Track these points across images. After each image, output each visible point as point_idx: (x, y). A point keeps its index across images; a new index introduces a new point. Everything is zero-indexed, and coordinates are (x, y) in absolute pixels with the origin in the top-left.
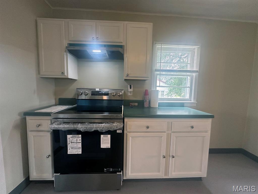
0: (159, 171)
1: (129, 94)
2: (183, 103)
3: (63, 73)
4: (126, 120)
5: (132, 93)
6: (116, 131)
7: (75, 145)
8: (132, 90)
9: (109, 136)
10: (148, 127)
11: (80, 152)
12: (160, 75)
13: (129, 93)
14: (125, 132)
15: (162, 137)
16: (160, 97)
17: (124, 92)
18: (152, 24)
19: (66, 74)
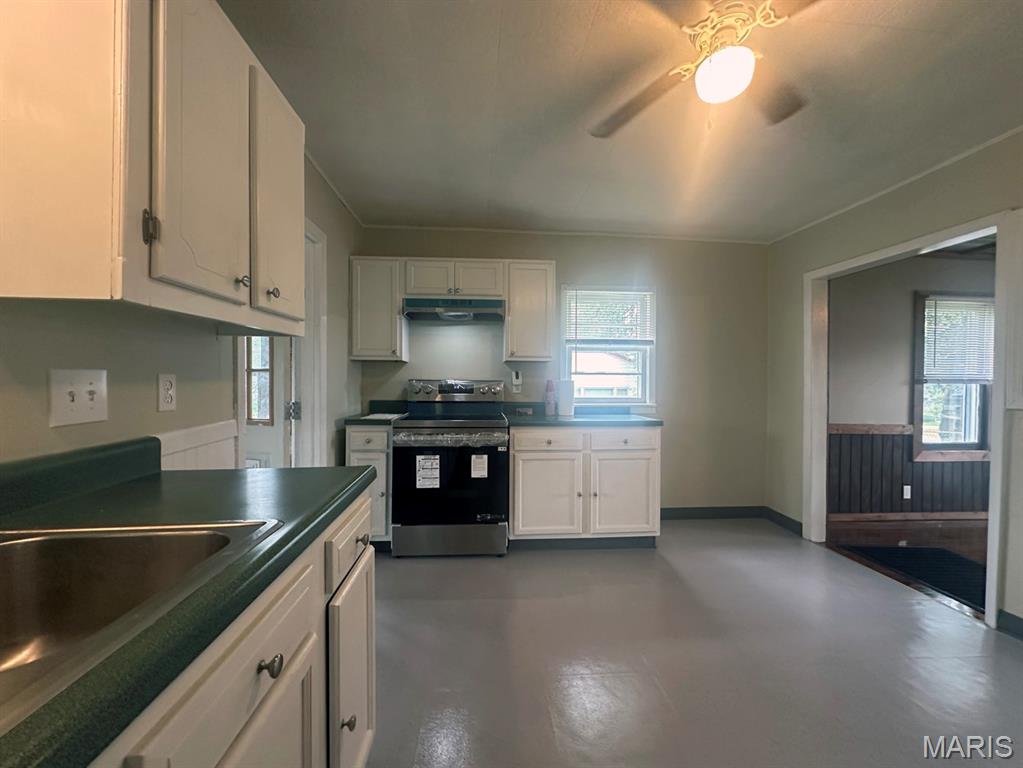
0: (572, 524)
1: (515, 390)
2: (629, 408)
3: (394, 352)
4: (512, 431)
5: (520, 387)
6: (496, 448)
7: (429, 473)
8: (519, 382)
9: (486, 457)
10: (549, 443)
11: (436, 484)
12: (576, 349)
13: (514, 388)
14: (511, 452)
15: (573, 460)
16: (576, 395)
17: (505, 386)
18: (554, 262)
19: (398, 354)
